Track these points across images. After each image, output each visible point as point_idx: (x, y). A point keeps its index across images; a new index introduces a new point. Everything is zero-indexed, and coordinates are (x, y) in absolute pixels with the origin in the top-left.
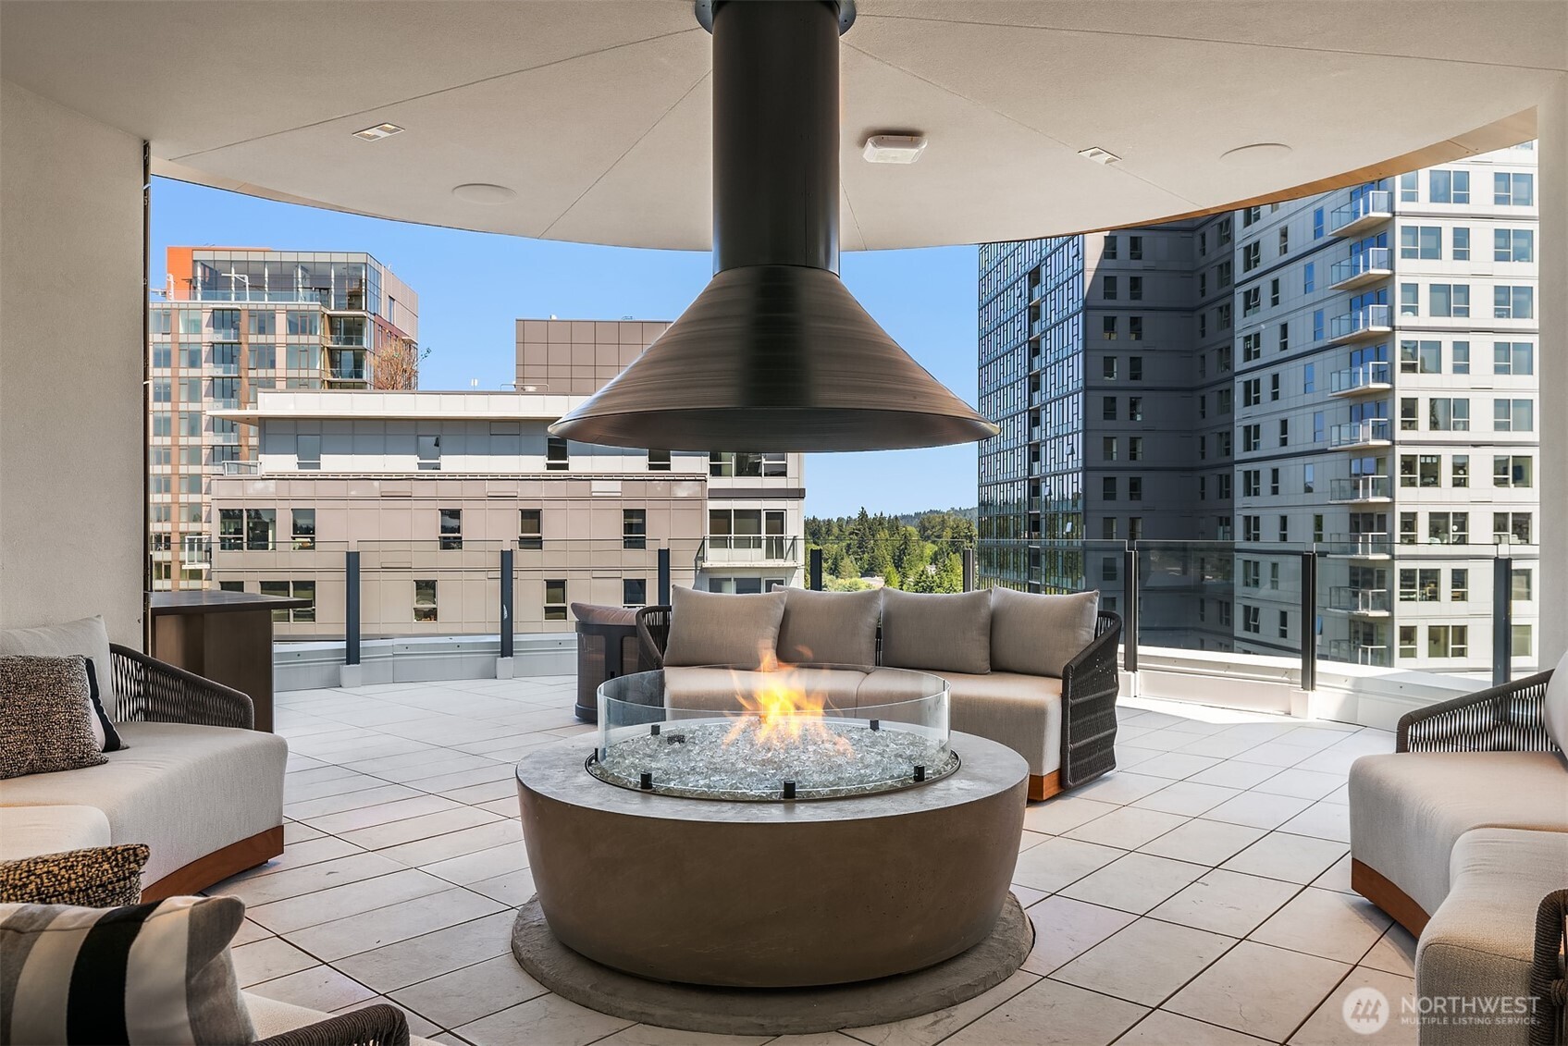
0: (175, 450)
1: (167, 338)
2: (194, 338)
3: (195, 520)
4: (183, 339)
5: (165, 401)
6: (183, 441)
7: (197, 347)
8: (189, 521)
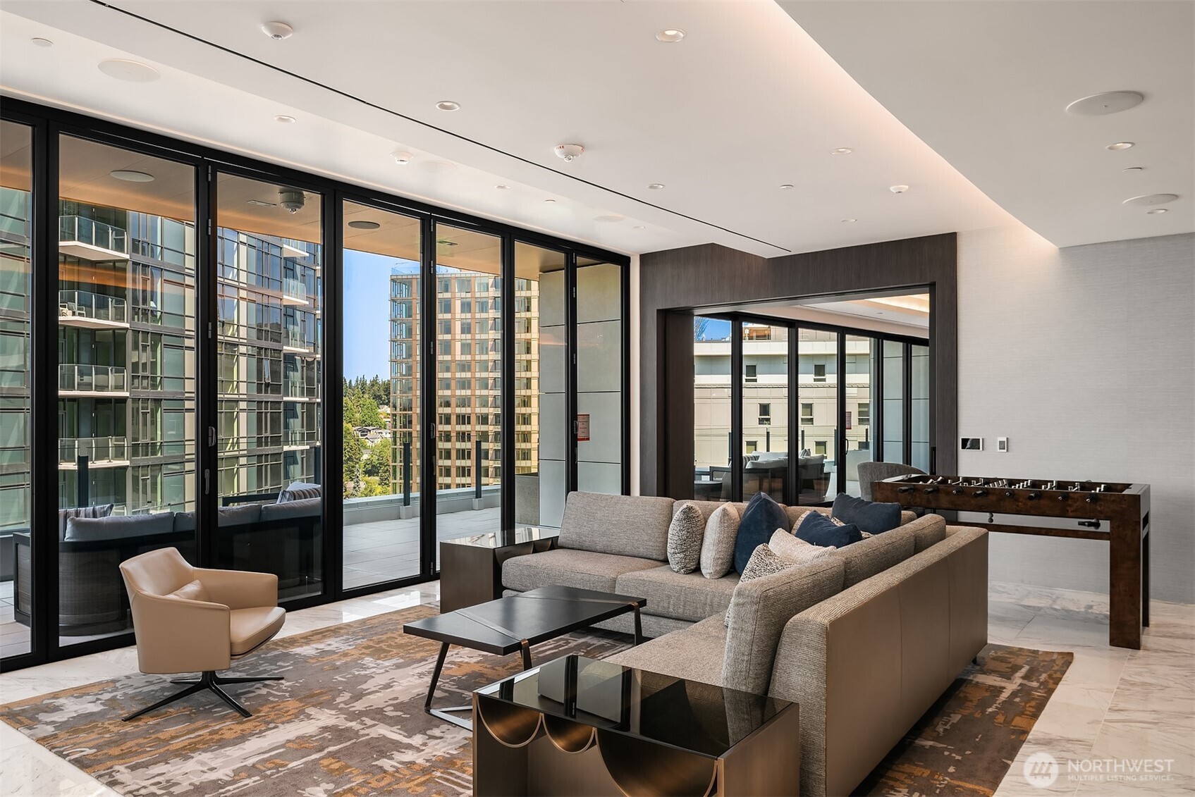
0: (473, 363)
1: (469, 295)
2: (484, 294)
3: (484, 406)
4: (478, 295)
5: (468, 333)
6: (478, 358)
7: (485, 300)
8: (480, 407)
